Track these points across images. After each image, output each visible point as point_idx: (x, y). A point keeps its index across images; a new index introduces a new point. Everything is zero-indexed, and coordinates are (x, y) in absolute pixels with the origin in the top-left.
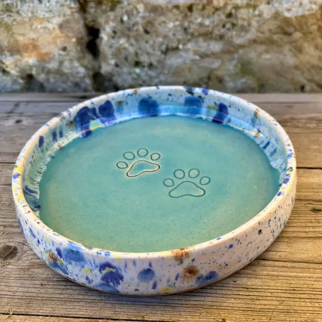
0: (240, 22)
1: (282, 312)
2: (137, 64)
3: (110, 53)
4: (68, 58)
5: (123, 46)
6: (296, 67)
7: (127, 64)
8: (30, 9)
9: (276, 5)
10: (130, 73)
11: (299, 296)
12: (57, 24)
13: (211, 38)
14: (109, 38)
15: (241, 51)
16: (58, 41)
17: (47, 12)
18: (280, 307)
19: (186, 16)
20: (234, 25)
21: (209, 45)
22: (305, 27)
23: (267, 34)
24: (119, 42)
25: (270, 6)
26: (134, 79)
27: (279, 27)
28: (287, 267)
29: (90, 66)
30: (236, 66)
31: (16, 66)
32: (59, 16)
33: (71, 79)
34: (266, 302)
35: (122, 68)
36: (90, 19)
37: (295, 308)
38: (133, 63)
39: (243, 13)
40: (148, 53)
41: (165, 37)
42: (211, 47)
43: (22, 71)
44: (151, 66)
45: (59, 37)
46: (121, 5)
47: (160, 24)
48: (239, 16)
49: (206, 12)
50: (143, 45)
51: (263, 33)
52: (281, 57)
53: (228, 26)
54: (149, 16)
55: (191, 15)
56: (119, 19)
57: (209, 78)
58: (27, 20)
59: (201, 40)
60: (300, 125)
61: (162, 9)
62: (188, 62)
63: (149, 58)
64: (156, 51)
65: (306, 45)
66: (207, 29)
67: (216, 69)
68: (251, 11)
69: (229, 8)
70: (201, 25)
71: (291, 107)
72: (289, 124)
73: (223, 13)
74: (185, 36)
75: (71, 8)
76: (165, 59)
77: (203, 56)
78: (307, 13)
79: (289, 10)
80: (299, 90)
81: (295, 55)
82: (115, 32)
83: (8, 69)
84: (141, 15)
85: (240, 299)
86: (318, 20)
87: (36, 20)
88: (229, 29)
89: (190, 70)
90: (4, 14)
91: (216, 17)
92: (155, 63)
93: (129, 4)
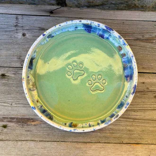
18: (139, 137)
28: (142, 122)
34: (135, 136)
85: (127, 134)
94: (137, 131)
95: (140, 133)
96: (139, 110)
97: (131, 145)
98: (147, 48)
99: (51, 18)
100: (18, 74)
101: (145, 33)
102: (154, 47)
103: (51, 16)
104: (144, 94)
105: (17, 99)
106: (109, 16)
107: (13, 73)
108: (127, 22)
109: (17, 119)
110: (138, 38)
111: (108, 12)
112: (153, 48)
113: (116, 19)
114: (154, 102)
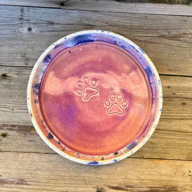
94: (161, 144)
95: (165, 146)
96: (163, 119)
97: (153, 161)
98: (174, 47)
99: (62, 11)
100: (22, 74)
101: (171, 29)
102: (182, 45)
103: (61, 8)
104: (170, 100)
105: (20, 103)
106: (129, 9)
107: (16, 73)
108: (150, 17)
109: (19, 126)
110: (163, 35)
111: (128, 5)
112: (181, 47)
113: (137, 13)
114: (181, 110)
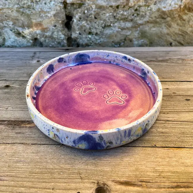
0: (141, 13)
1: (180, 142)
2: (90, 33)
3: (77, 28)
4: (56, 30)
5: (84, 25)
6: (168, 34)
7: (85, 33)
8: (40, 7)
9: (159, 5)
10: (86, 38)
11: (186, 135)
12: (52, 14)
13: (127, 21)
14: (77, 21)
15: (141, 27)
16: (53, 22)
17: (48, 8)
18: (179, 140)
19: (115, 11)
20: (138, 14)
21: (125, 24)
22: (172, 15)
23: (154, 19)
24: (82, 23)
25: (156, 5)
26: (88, 40)
27: (160, 15)
28: (179, 124)
29: (66, 34)
30: (138, 34)
31: (30, 34)
32: (54, 10)
33: (57, 40)
34: (172, 138)
35: (82, 35)
36: (68, 12)
37: (185, 140)
38: (88, 33)
39: (143, 9)
40: (96, 28)
41: (105, 20)
42: (127, 25)
43: (33, 36)
44: (96, 34)
45: (53, 20)
46: (84, 6)
47: (102, 14)
48: (141, 10)
49: (125, 9)
50: (94, 24)
51: (152, 18)
52: (161, 29)
53: (135, 15)
54: (98, 11)
55: (118, 10)
56: (83, 12)
57: (125, 39)
58: (38, 12)
59: (122, 21)
60: (174, 62)
61: (104, 7)
62: (115, 32)
63: (96, 30)
64: (100, 27)
65: (173, 23)
66: (125, 16)
67: (128, 35)
68: (146, 8)
69: (136, 6)
70: (122, 15)
71: (168, 53)
72: (169, 61)
73: (133, 9)
74: (114, 20)
75: (60, 7)
76: (104, 30)
77: (123, 29)
78: (173, 9)
79: (165, 7)
80: (169, 45)
81: (168, 28)
82: (80, 18)
83: (25, 36)
84: (93, 10)
85: (160, 137)
86: (178, 12)
87: (42, 12)
88: (135, 16)
89: (116, 36)
90: (27, 9)
91: (130, 11)
92: (99, 33)
93: (88, 5)
95: (179, 135)
96: (169, 112)
114: (187, 104)
